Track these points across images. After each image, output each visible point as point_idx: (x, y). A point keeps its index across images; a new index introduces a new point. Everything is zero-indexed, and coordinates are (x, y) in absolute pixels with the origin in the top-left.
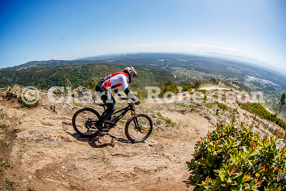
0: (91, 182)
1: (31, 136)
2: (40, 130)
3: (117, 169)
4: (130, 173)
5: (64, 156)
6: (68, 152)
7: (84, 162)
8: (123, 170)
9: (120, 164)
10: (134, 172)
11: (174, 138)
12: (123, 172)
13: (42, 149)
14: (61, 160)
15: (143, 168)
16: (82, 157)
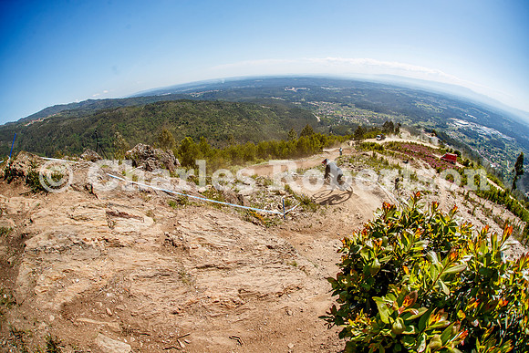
0: (160, 319)
1: (51, 242)
2: (66, 230)
3: (208, 293)
4: (232, 299)
5: (110, 275)
6: (117, 266)
7: (146, 283)
8: (217, 295)
9: (213, 284)
10: (238, 298)
11: (315, 232)
12: (218, 300)
13: (71, 265)
14: (105, 282)
15: (256, 290)
16: (142, 273)
